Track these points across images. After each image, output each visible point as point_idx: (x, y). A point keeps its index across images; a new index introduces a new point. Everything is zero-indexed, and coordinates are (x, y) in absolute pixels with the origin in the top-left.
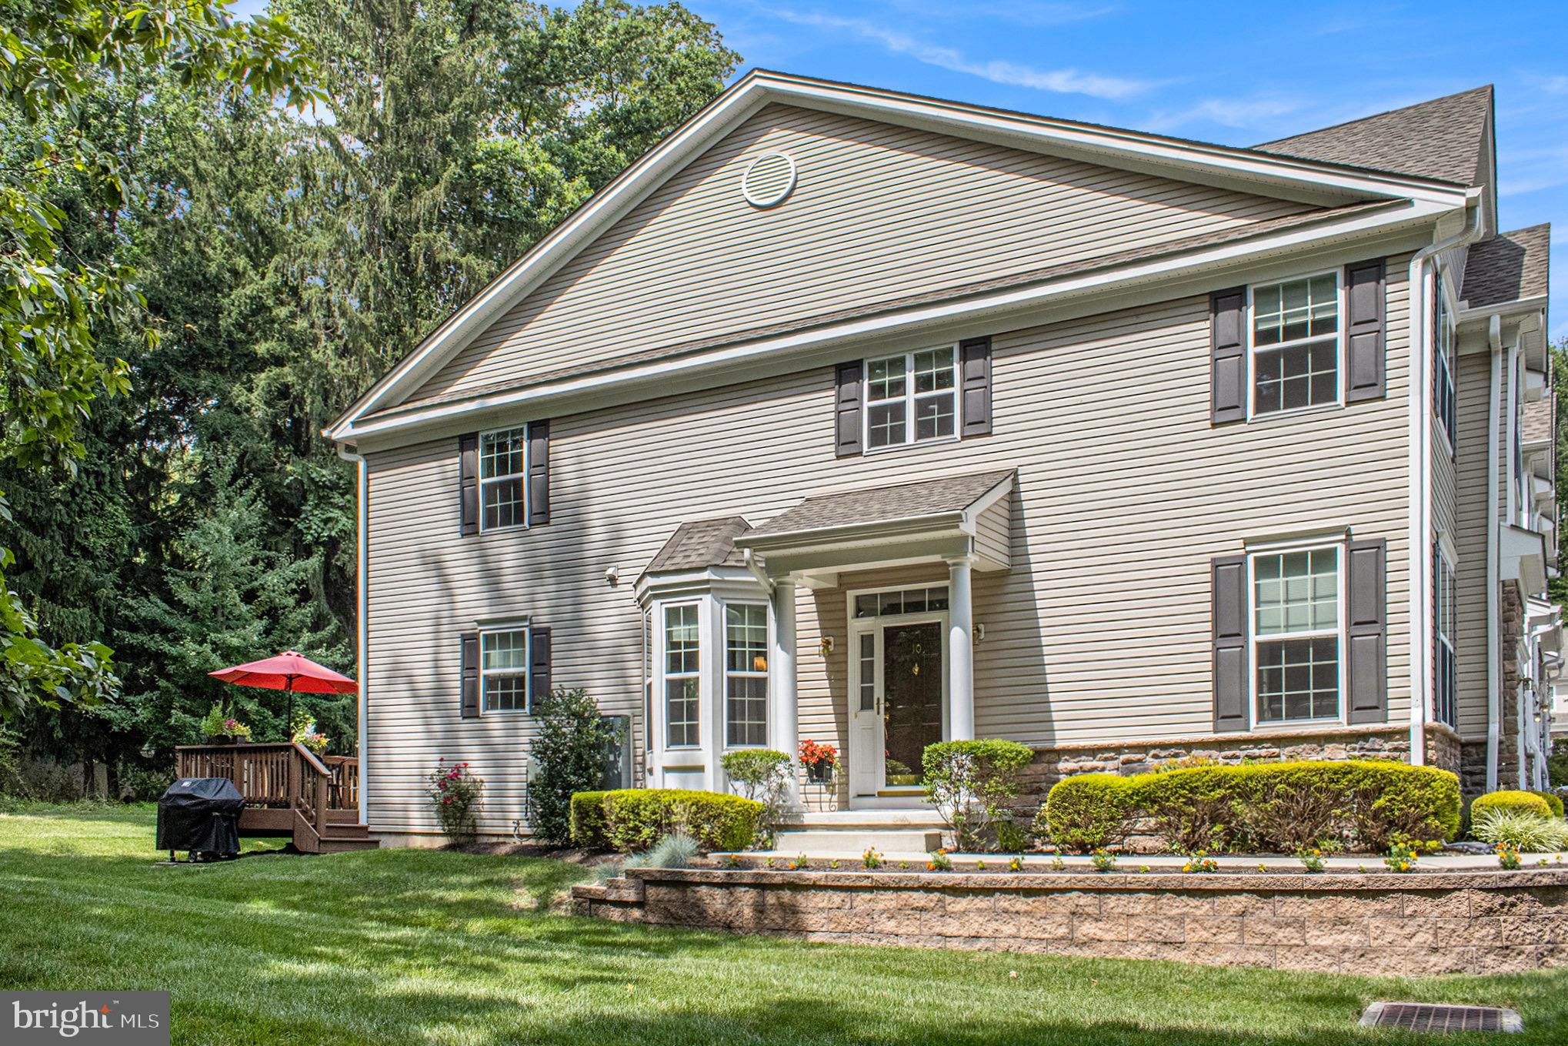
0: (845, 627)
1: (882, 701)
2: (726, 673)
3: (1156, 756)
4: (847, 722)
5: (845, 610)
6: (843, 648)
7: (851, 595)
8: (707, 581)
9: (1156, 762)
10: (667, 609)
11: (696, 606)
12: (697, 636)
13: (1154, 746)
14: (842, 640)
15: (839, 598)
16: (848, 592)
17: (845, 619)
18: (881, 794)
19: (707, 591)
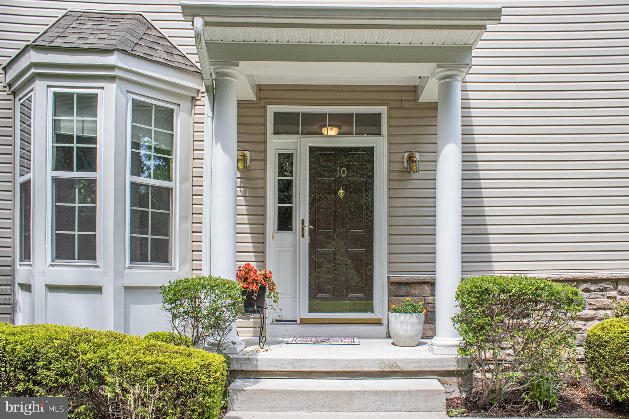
0: (265, 143)
1: (307, 223)
2: (129, 178)
3: (586, 290)
4: (264, 243)
5: (264, 125)
6: (262, 163)
7: (272, 109)
8: (112, 68)
9: (586, 295)
10: (56, 95)
11: (96, 95)
12: (95, 131)
13: (585, 281)
14: (261, 156)
15: (259, 111)
16: (269, 107)
17: (265, 134)
18: (304, 322)
19: (112, 78)
